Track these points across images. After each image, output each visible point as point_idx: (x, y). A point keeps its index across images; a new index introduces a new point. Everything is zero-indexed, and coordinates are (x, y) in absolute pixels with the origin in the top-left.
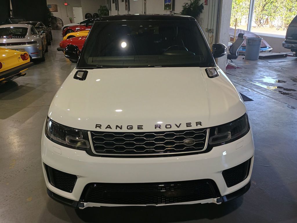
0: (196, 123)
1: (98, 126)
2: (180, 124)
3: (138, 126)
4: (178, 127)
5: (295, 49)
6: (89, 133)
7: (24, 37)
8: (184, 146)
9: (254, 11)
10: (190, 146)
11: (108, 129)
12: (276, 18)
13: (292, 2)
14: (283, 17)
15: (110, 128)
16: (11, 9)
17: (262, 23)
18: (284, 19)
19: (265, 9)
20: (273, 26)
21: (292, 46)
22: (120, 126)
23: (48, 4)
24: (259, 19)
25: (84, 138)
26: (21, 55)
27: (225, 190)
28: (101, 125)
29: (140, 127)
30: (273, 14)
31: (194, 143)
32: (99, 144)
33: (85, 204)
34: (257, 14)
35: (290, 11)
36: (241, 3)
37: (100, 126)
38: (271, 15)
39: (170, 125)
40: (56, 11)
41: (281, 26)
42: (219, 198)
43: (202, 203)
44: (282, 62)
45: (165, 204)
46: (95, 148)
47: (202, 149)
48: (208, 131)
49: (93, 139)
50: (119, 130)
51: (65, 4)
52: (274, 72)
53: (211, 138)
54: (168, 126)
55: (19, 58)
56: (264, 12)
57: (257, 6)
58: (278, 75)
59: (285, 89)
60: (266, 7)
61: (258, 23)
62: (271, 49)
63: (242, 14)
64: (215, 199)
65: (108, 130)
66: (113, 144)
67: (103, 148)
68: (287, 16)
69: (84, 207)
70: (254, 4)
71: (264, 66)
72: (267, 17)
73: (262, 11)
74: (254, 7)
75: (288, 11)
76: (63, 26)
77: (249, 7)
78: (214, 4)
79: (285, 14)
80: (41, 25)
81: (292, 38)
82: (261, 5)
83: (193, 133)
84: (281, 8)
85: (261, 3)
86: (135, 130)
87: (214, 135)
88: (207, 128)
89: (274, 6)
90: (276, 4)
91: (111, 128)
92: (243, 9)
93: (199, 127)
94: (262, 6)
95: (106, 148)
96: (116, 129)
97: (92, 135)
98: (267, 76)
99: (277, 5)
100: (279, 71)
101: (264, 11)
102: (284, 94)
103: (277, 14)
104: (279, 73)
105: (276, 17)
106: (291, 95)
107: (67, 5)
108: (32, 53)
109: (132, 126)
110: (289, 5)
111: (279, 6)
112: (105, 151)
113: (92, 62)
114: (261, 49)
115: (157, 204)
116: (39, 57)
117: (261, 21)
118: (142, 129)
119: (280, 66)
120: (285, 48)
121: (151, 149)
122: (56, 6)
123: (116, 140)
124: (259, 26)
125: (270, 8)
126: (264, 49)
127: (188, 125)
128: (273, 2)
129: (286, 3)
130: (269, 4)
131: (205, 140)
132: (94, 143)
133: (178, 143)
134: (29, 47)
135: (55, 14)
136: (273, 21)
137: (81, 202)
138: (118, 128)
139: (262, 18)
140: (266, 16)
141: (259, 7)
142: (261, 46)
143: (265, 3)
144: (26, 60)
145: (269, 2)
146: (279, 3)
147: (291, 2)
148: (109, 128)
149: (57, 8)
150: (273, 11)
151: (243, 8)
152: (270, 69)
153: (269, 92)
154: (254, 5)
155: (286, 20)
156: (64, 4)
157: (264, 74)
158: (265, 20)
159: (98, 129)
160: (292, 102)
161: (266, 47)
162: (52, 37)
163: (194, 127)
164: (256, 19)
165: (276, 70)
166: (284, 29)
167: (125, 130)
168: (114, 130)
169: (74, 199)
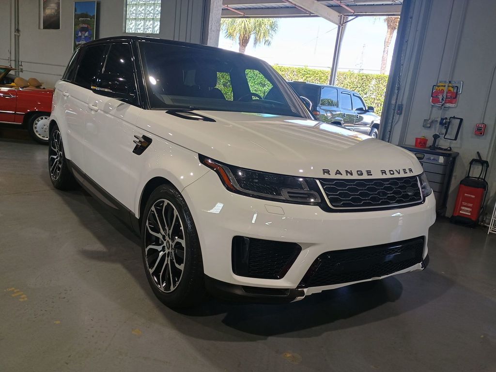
0: (409, 170)
1: (326, 172)
2: (399, 170)
4: (399, 173)
6: (318, 182)
11: (338, 175)
15: (340, 173)
22: (350, 171)
25: (311, 189)
28: (329, 170)
29: (369, 173)
33: (305, 290)
37: (328, 172)
46: (331, 201)
47: (420, 199)
48: (418, 178)
49: (324, 190)
50: (349, 177)
54: (391, 172)
64: (420, 264)
65: (338, 177)
69: (303, 295)
88: (416, 176)
96: (347, 175)
109: (361, 171)
112: (343, 204)
123: (350, 190)
127: (405, 171)
131: (419, 189)
132: (327, 195)
133: (403, 192)
137: (300, 289)
148: (338, 173)
159: (326, 176)
167: (355, 176)
168: (344, 176)
169: (288, 287)
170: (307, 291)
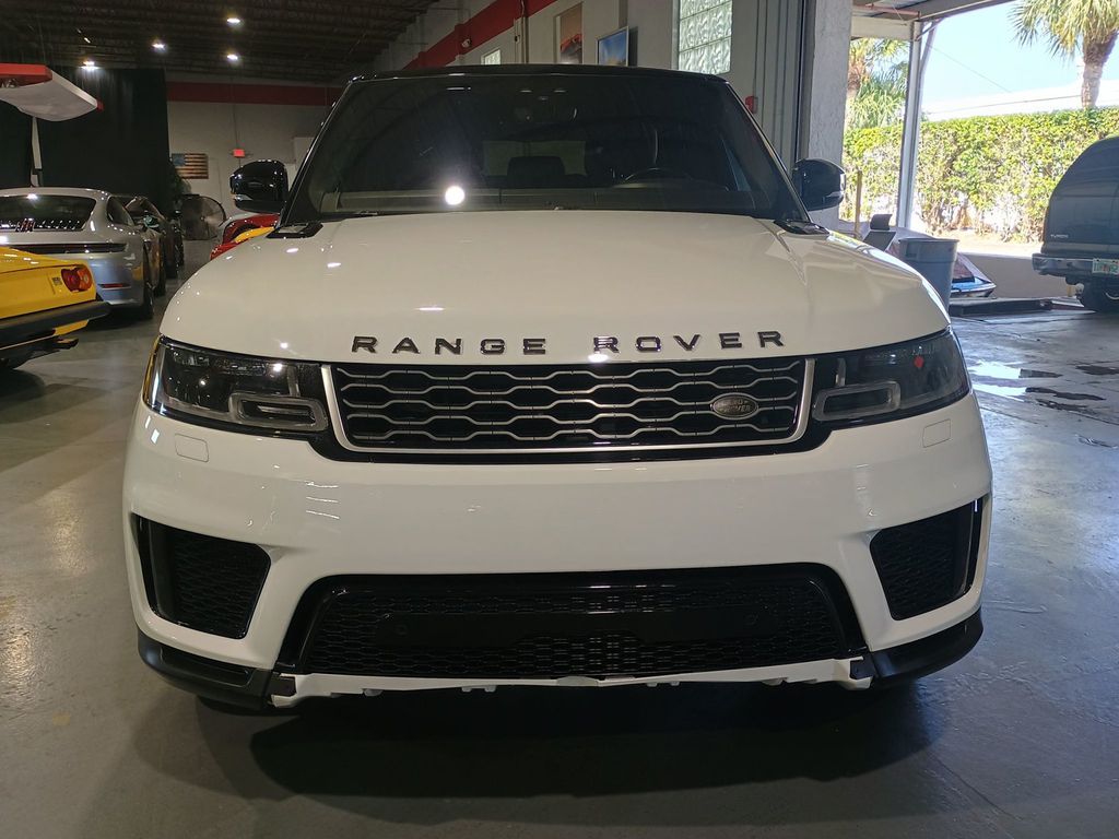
0: (761, 337)
1: (364, 345)
2: (696, 337)
3: (526, 341)
4: (689, 347)
5: (1081, 273)
6: (326, 373)
7: (79, 228)
8: (713, 421)
9: (918, 177)
10: (739, 422)
11: (403, 352)
12: (998, 199)
13: (1052, 141)
14: (1022, 195)
15: (412, 348)
16: (38, 164)
17: (946, 220)
18: (1026, 201)
19: (957, 168)
20: (988, 229)
21: (1069, 264)
22: (452, 341)
23: (172, 151)
24: (935, 205)
25: (304, 394)
26: (63, 271)
27: (885, 630)
28: (374, 340)
29: (532, 346)
30: (985, 187)
31: (752, 410)
32: (365, 410)
33: (299, 679)
34: (928, 186)
35: (1045, 174)
36: (868, 154)
37: (370, 344)
38: (977, 192)
39: (652, 338)
40: (204, 175)
41: (1019, 227)
42: (861, 658)
43: (789, 681)
44: (1035, 322)
45: (637, 676)
46: (351, 428)
47: (788, 434)
48: (809, 365)
49: (339, 395)
50: (447, 358)
51: (235, 151)
52: (1011, 349)
53: (824, 396)
54: (645, 344)
55: (54, 279)
56: (954, 181)
57: (926, 161)
58: (1027, 356)
59: (1059, 395)
60: (959, 162)
61: (933, 221)
62: (992, 286)
63: (873, 188)
64: (846, 663)
65: (404, 358)
66: (423, 413)
67: (381, 427)
68: (1036, 191)
69: (294, 692)
70: (916, 152)
71: (973, 334)
72: (962, 197)
73: (944, 176)
74: (916, 163)
75: (1041, 175)
76: (225, 219)
77: (898, 165)
78: (779, 107)
79: (1028, 184)
80: (144, 205)
81: (1066, 236)
82: (942, 157)
83: (749, 376)
84: (1013, 166)
85: (942, 151)
86: (514, 356)
87: (833, 385)
88: (802, 358)
89: (987, 158)
90: (994, 150)
91: (416, 351)
92: (878, 173)
93: (772, 351)
94: (944, 160)
95: (396, 427)
96: (438, 351)
97: (338, 380)
98: (988, 360)
99: (998, 155)
100: (1027, 347)
101: (954, 178)
102: (1059, 407)
103: (1001, 186)
104: (1032, 353)
105: (998, 197)
106: (1086, 411)
107: (242, 154)
108: (103, 286)
109: (502, 342)
110: (1041, 153)
111: (1004, 157)
112: (391, 438)
113: (339, 205)
114: (955, 285)
115: (602, 678)
116: (131, 300)
117: (945, 213)
118: (543, 352)
119: (1030, 334)
120: (1044, 272)
121: (577, 431)
122: (203, 158)
123: (436, 397)
124: (938, 228)
125: (974, 164)
126: (965, 286)
127: (729, 340)
128: (983, 143)
129: (1032, 147)
130: (971, 150)
131: (796, 401)
132: (344, 410)
133: (687, 407)
134: (96, 263)
135: (197, 187)
136: (986, 209)
137: (283, 675)
138: (444, 349)
139: (947, 201)
140: (961, 194)
141: (933, 163)
142: (953, 276)
143: (955, 147)
144: (81, 290)
145: (969, 147)
146: (1006, 147)
147: (1049, 143)
148: (406, 348)
149: (206, 166)
150: (984, 175)
151: (876, 169)
152: (995, 342)
153: (1003, 403)
154: (917, 156)
155: (1033, 206)
156: (232, 154)
157: (976, 355)
158: (956, 209)
159: (363, 356)
160: (1095, 430)
161: (972, 279)
162: (182, 256)
163: (751, 349)
164: (923, 207)
165: (1016, 344)
166: (1028, 237)
167: (471, 356)
168: (426, 357)
169: (252, 662)
170: (304, 683)
